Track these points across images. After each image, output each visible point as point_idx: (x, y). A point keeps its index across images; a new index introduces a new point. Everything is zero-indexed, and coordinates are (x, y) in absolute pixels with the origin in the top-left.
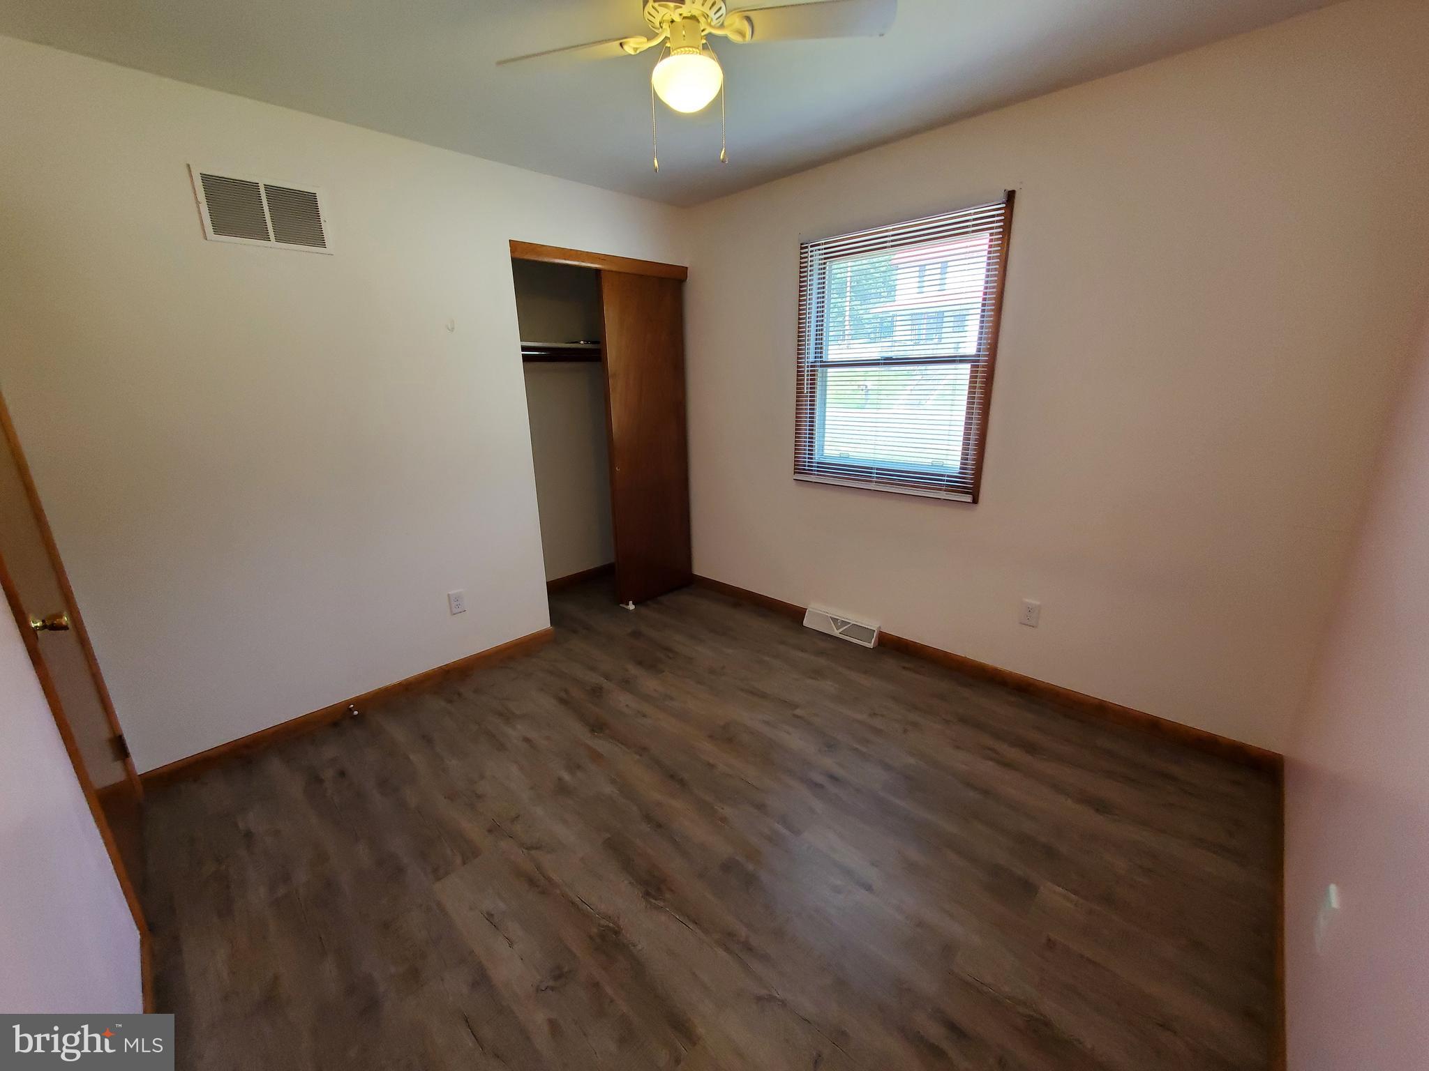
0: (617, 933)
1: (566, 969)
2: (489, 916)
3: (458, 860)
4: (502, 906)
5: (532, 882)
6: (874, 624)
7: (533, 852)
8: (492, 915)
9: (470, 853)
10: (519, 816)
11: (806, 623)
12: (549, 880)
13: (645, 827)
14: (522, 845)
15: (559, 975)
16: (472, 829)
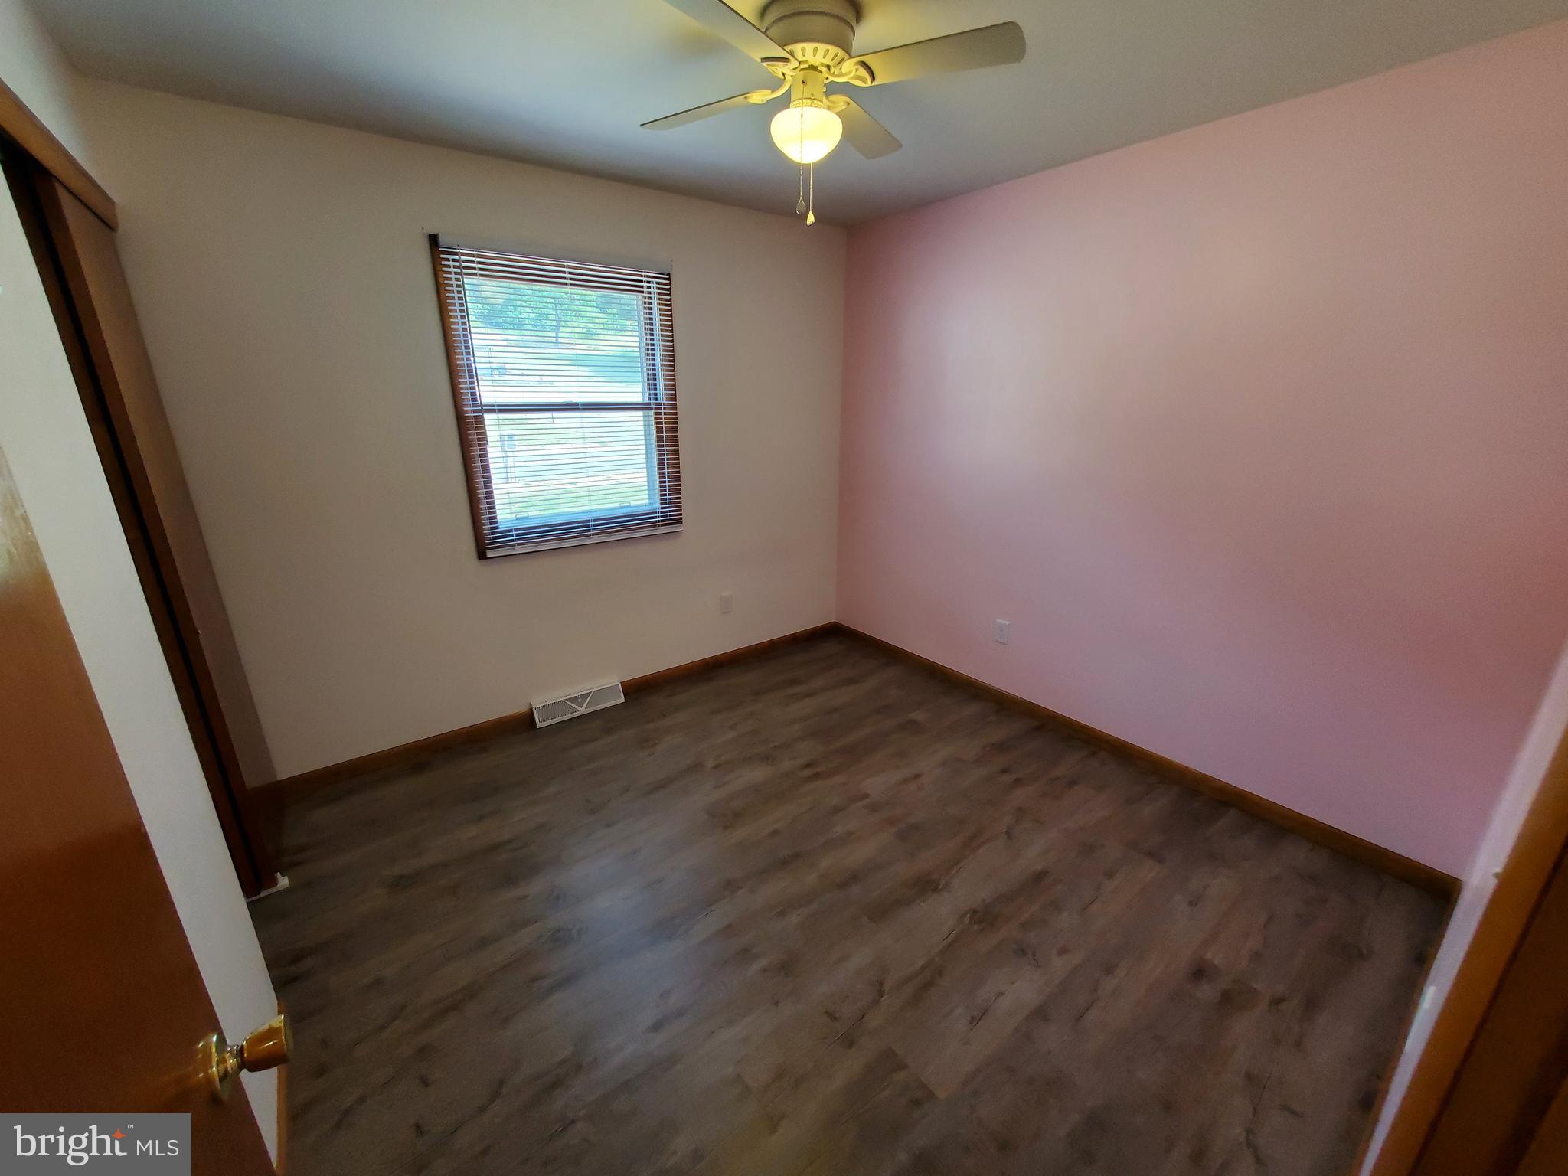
0: (975, 912)
1: (1015, 946)
2: (974, 1021)
3: (901, 1075)
4: (959, 1010)
5: (928, 985)
6: (614, 680)
7: (886, 988)
8: (973, 1018)
9: (889, 1062)
10: (827, 1012)
11: (539, 724)
12: (923, 968)
13: (856, 890)
14: (876, 1002)
15: (1021, 952)
16: (849, 1066)
